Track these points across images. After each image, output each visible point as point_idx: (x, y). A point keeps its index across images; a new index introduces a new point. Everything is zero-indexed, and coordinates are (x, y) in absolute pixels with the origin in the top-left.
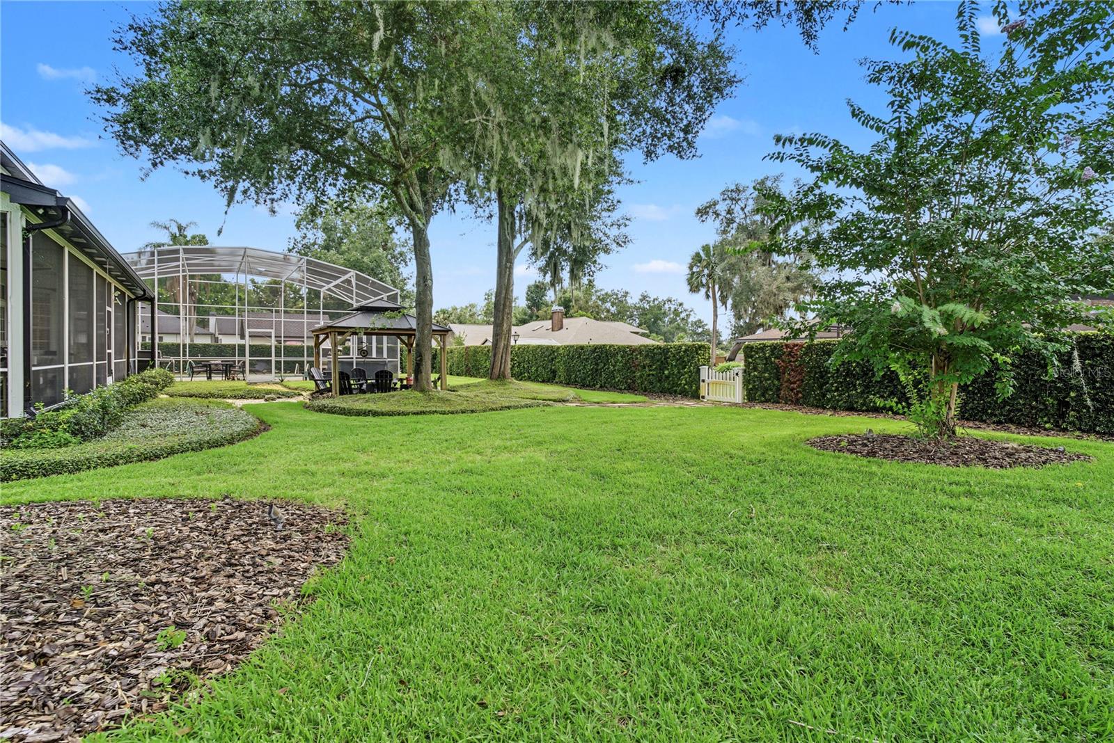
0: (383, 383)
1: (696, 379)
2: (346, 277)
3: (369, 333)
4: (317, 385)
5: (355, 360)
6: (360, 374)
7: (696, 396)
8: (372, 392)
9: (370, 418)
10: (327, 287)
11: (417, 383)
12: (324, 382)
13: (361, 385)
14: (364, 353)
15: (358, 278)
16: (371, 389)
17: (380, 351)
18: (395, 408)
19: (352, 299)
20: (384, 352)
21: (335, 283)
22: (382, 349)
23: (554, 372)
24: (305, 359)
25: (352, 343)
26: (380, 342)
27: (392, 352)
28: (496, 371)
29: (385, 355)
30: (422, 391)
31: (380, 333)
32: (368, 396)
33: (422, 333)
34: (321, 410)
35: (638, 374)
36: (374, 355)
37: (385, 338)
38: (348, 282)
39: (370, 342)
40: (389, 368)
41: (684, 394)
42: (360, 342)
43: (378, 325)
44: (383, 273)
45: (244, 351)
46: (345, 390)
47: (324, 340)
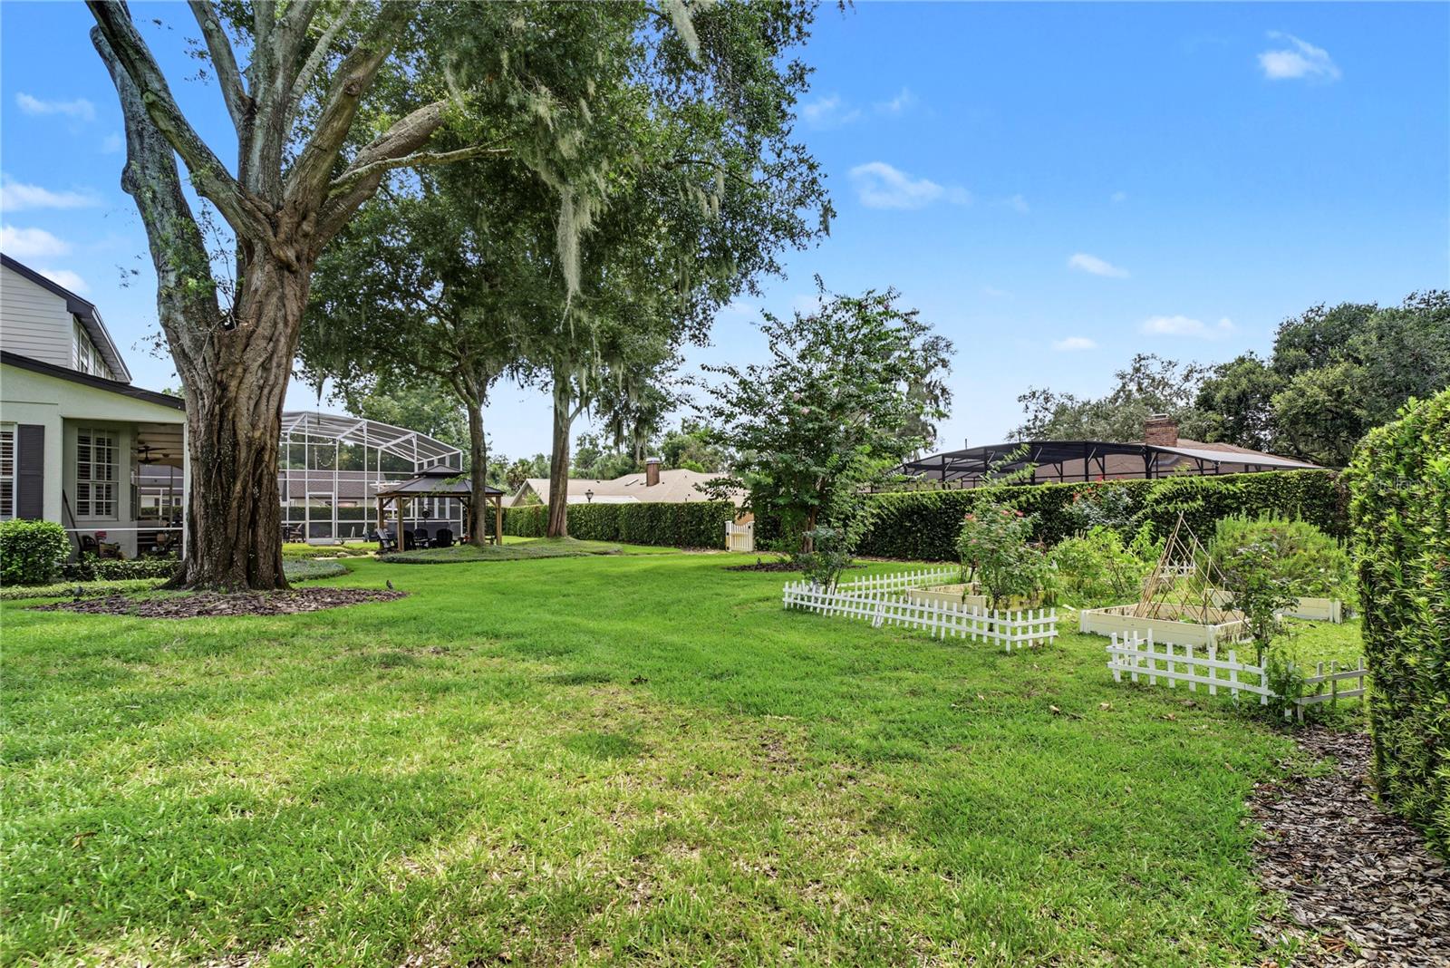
0: (444, 538)
1: (723, 534)
2: (407, 437)
3: (431, 496)
4: (382, 544)
5: (416, 521)
6: (423, 532)
7: (723, 547)
8: (434, 547)
9: (432, 565)
10: (385, 445)
11: (472, 539)
12: (389, 541)
13: (424, 543)
14: (427, 514)
15: (419, 438)
16: (433, 545)
17: (442, 512)
18: (452, 558)
19: (413, 457)
20: (445, 513)
21: (394, 442)
22: (444, 509)
23: (617, 530)
24: (366, 521)
25: (413, 505)
26: (442, 503)
27: (454, 512)
28: (553, 529)
29: (448, 516)
30: (477, 545)
31: (442, 496)
32: (429, 550)
33: (476, 496)
34: (391, 561)
35: (682, 530)
36: (436, 516)
37: (447, 500)
38: (409, 442)
39: (431, 503)
40: (451, 528)
41: (714, 546)
42: (421, 503)
43: (440, 489)
44: (447, 422)
45: (304, 514)
46: (409, 546)
47: (387, 503)
